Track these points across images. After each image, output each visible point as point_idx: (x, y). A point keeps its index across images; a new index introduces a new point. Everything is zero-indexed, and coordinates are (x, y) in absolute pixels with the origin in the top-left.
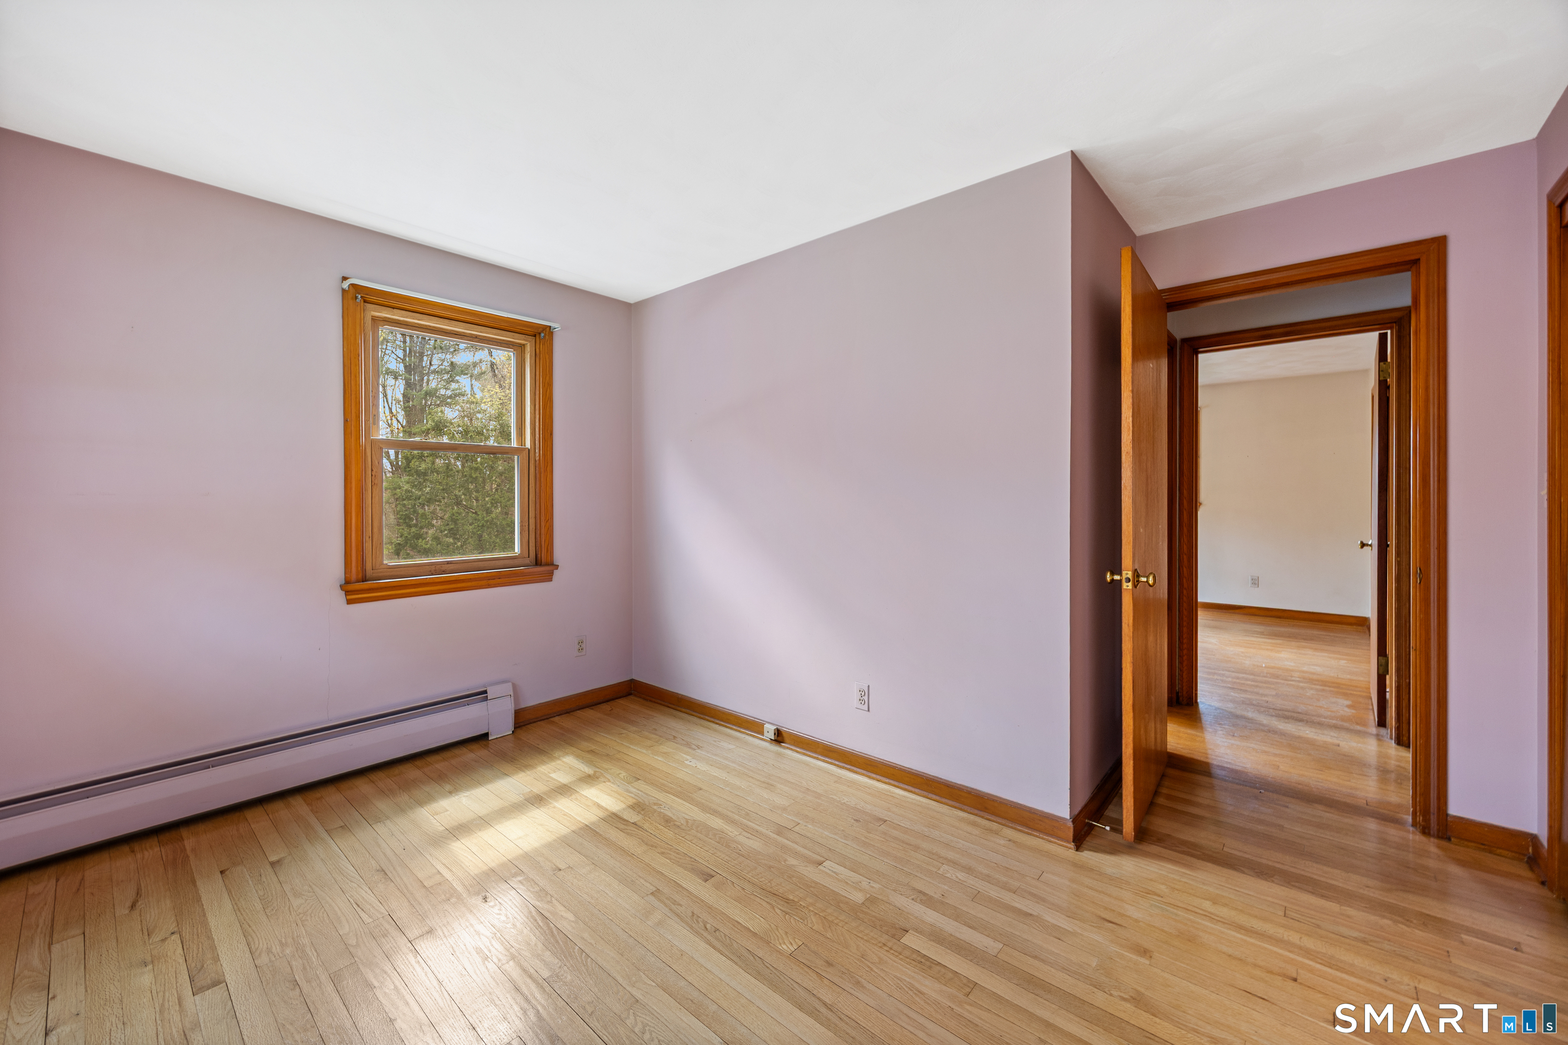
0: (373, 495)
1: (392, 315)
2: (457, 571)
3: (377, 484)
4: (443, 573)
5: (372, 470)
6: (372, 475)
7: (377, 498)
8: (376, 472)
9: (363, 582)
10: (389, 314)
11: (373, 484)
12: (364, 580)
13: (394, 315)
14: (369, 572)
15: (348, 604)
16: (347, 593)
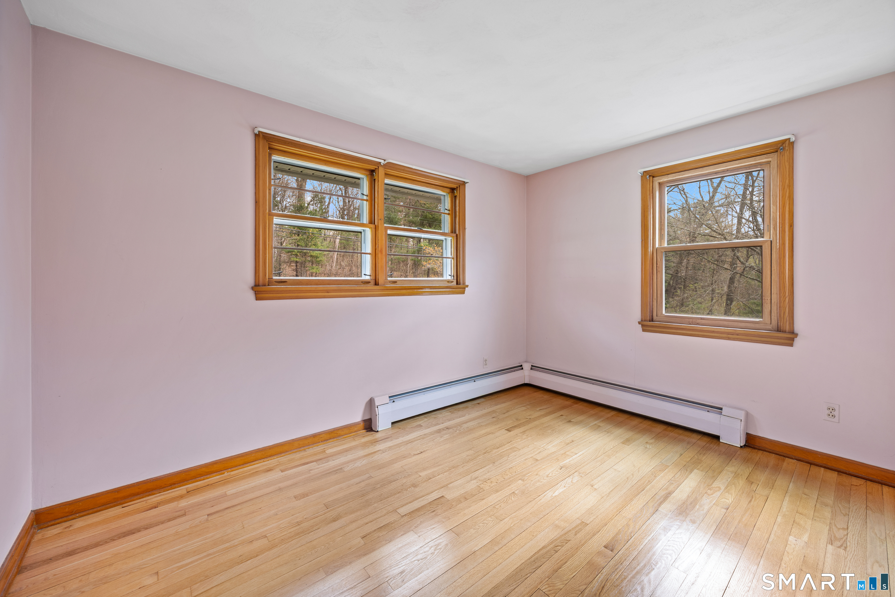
0: (658, 277)
1: (667, 179)
2: (705, 325)
3: (659, 271)
4: (697, 324)
5: (657, 264)
6: (657, 267)
7: (660, 278)
8: (659, 265)
9: (650, 321)
10: (666, 179)
11: (657, 271)
12: (652, 320)
13: (668, 178)
14: (655, 317)
15: (643, 331)
16: (642, 326)
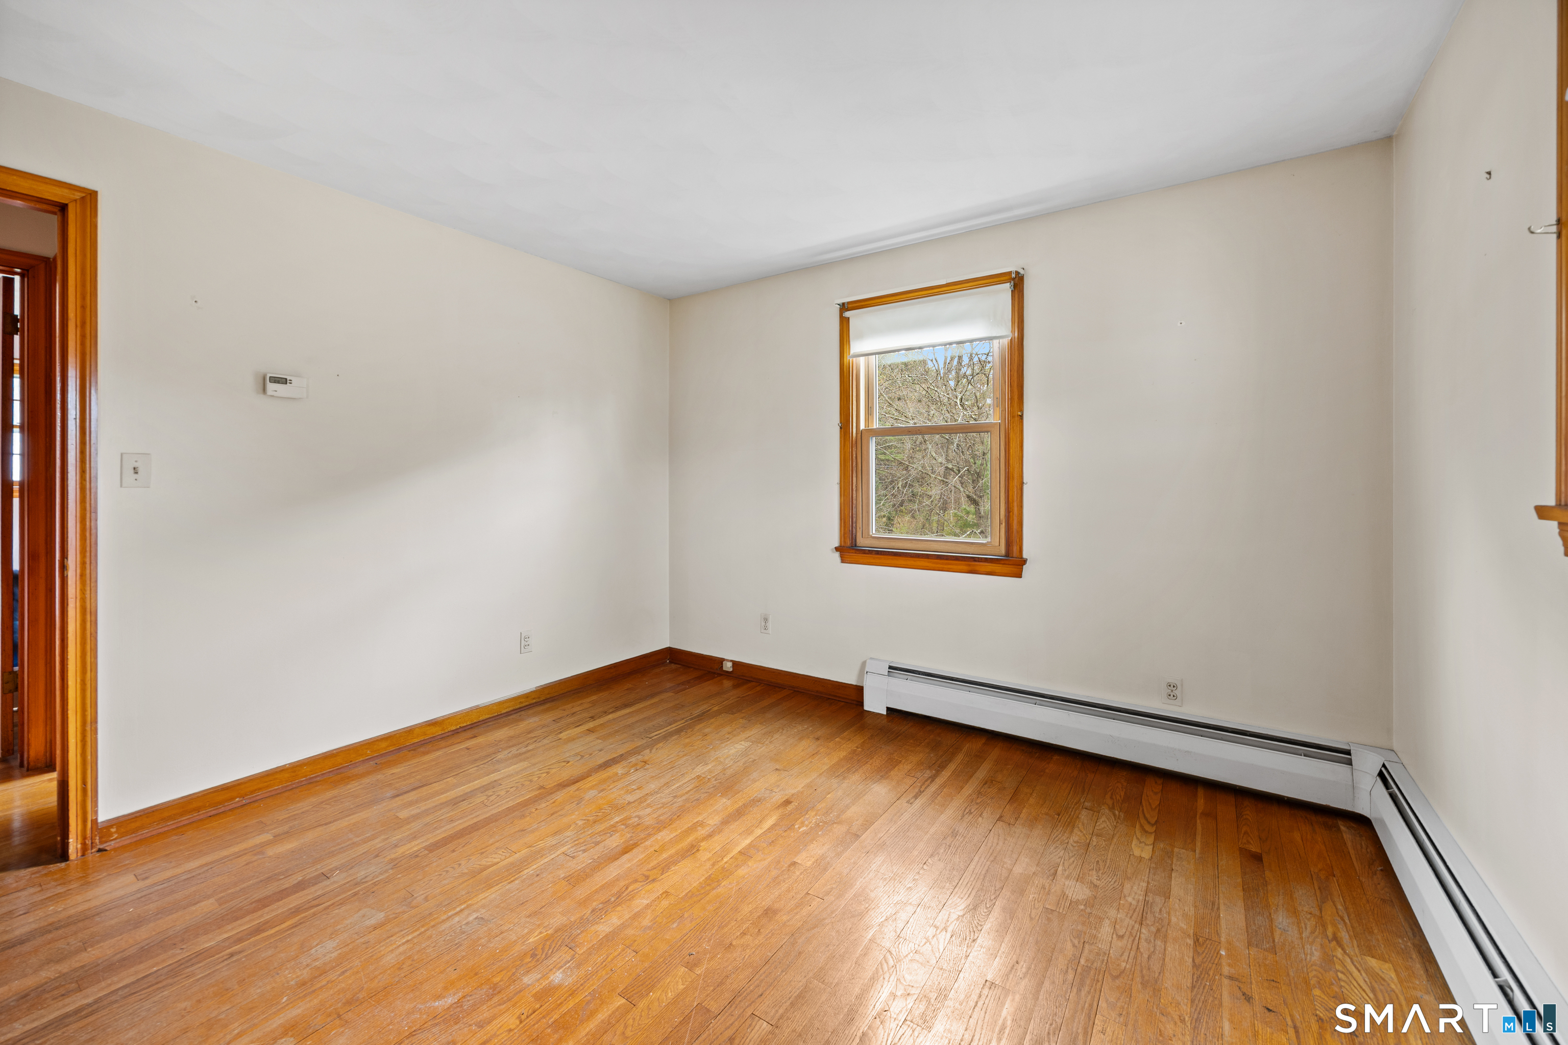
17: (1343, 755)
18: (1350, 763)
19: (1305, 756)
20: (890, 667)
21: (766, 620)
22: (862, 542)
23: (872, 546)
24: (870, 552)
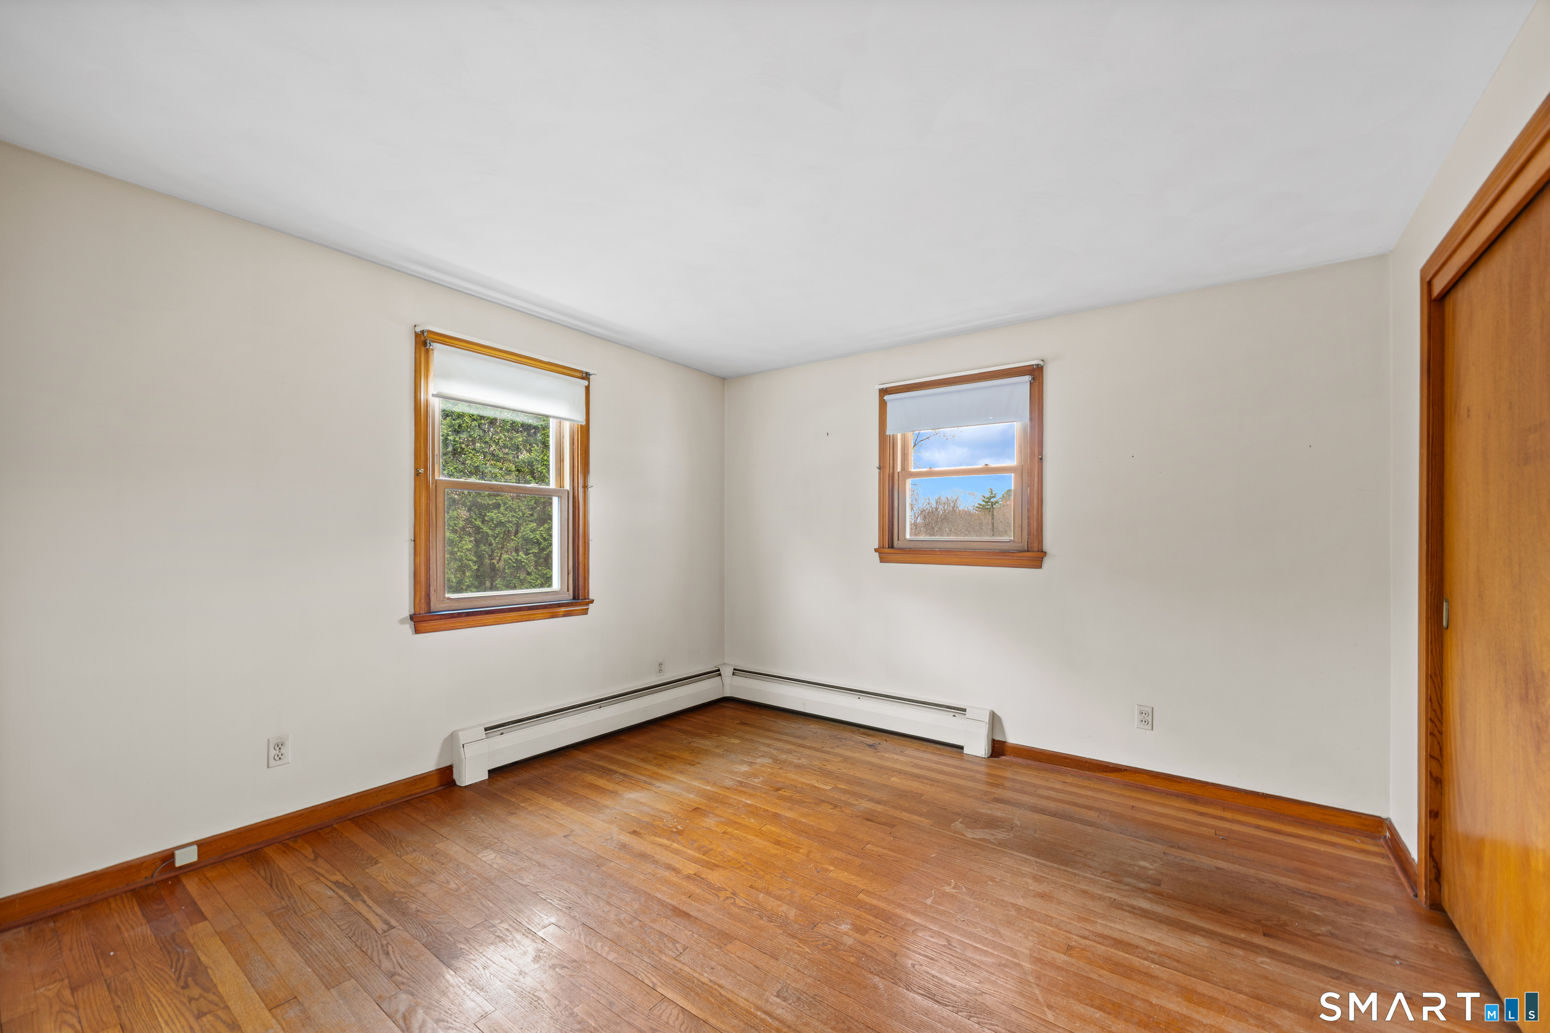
17: (717, 673)
18: (720, 675)
19: (708, 679)
20: (486, 729)
21: (280, 746)
22: (436, 605)
23: (453, 608)
24: (452, 616)
